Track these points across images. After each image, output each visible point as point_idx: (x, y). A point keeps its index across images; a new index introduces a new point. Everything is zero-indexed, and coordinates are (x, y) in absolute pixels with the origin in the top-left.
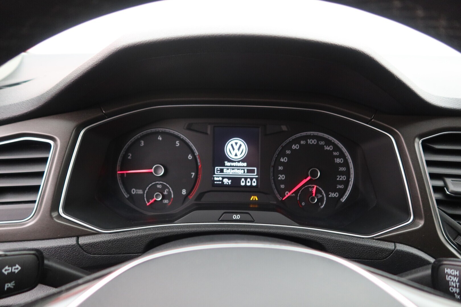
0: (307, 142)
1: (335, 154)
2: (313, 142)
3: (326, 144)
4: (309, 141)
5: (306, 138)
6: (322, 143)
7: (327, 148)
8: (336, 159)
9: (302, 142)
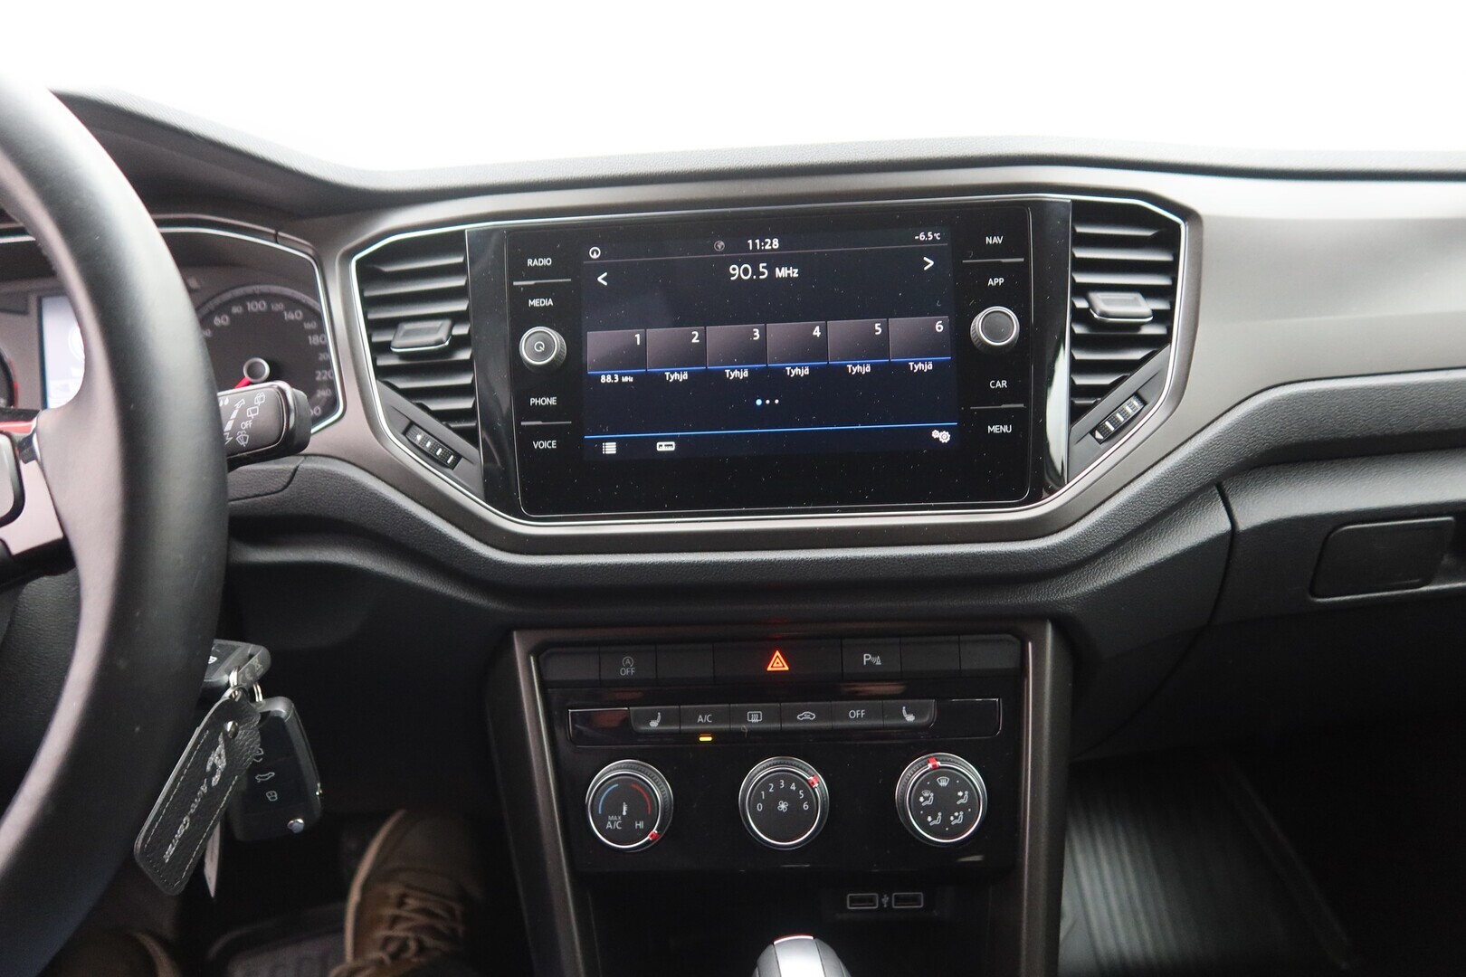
0: (245, 307)
1: (308, 326)
2: (257, 306)
3: (287, 309)
4: (251, 306)
5: (241, 300)
6: (278, 307)
7: (289, 316)
8: (310, 337)
9: (236, 310)
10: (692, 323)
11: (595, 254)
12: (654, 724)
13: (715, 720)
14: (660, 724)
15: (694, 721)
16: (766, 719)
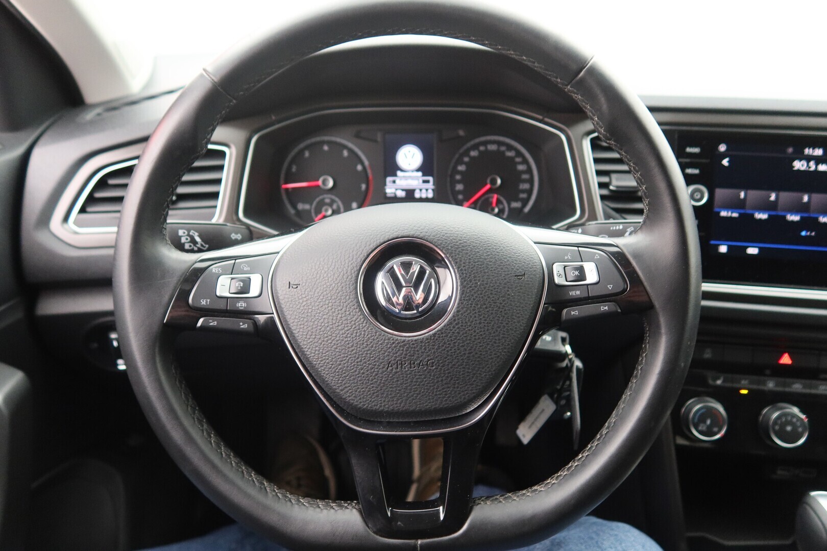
0: (486, 147)
1: (517, 160)
2: (492, 147)
3: (507, 150)
4: (489, 147)
5: (485, 143)
6: (503, 148)
7: (508, 154)
8: (518, 166)
9: (482, 148)
10: (772, 189)
11: (722, 148)
12: (719, 382)
13: (751, 383)
14: (724, 381)
15: (739, 382)
16: (776, 385)
